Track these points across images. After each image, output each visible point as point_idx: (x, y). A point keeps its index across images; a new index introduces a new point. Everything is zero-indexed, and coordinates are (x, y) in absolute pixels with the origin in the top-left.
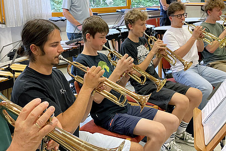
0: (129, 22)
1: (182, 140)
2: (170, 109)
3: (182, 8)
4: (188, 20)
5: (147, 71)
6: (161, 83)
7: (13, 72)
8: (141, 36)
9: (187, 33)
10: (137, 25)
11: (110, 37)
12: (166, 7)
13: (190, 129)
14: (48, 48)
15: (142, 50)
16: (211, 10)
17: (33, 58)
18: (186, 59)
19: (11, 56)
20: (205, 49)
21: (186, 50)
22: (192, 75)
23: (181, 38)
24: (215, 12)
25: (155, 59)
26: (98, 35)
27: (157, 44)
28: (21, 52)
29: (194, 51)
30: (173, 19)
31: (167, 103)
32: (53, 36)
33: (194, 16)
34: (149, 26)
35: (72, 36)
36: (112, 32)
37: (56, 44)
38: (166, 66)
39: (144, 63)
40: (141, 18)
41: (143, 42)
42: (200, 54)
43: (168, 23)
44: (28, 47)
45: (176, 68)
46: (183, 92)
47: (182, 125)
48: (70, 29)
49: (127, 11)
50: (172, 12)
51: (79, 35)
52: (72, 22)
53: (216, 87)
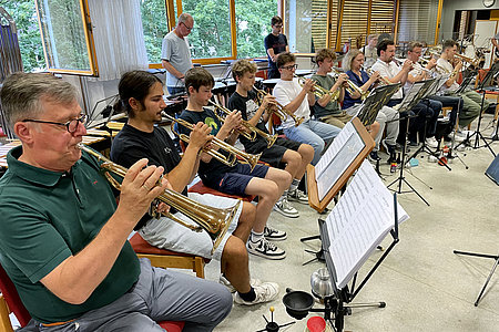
0: (237, 74)
1: (294, 198)
2: (282, 166)
3: (292, 59)
4: (298, 72)
5: (258, 126)
6: (272, 138)
7: (110, 131)
8: (250, 89)
9: (297, 86)
10: (245, 78)
11: (216, 92)
12: (275, 58)
13: (302, 187)
14: (149, 102)
15: (251, 105)
16: (322, 60)
17: (132, 114)
18: (297, 115)
19: (106, 113)
20: (316, 103)
21: (296, 105)
22: (304, 131)
23: (292, 92)
24: (326, 63)
25: (265, 115)
26: (202, 88)
27: (266, 99)
28: (118, 108)
29: (305, 106)
30: (283, 71)
31: (279, 160)
32: (155, 90)
33: (305, 68)
34: (257, 79)
35: (173, 91)
36: (218, 85)
37: (159, 98)
38: (277, 121)
39: (253, 119)
40: (251, 70)
41: (253, 96)
42: (311, 108)
43: (277, 76)
44: (126, 102)
45: (287, 124)
46: (295, 149)
47: (294, 183)
48: (170, 82)
49: (233, 62)
50: (281, 63)
51: (182, 89)
52: (173, 74)
53: (328, 143)
